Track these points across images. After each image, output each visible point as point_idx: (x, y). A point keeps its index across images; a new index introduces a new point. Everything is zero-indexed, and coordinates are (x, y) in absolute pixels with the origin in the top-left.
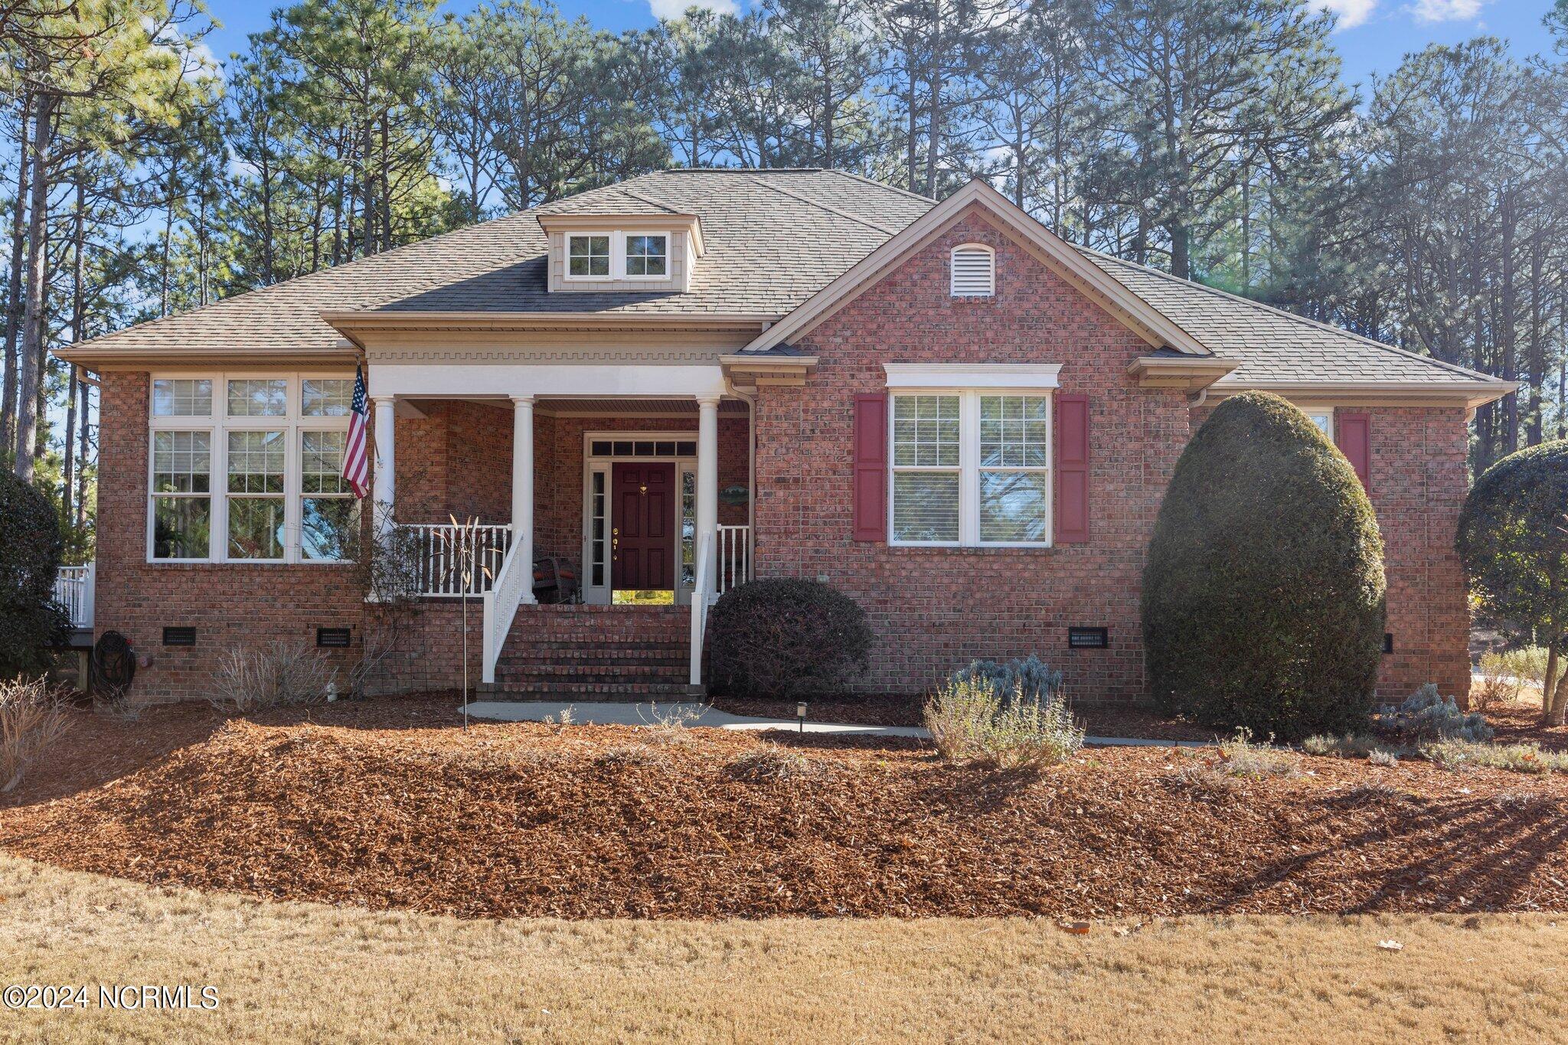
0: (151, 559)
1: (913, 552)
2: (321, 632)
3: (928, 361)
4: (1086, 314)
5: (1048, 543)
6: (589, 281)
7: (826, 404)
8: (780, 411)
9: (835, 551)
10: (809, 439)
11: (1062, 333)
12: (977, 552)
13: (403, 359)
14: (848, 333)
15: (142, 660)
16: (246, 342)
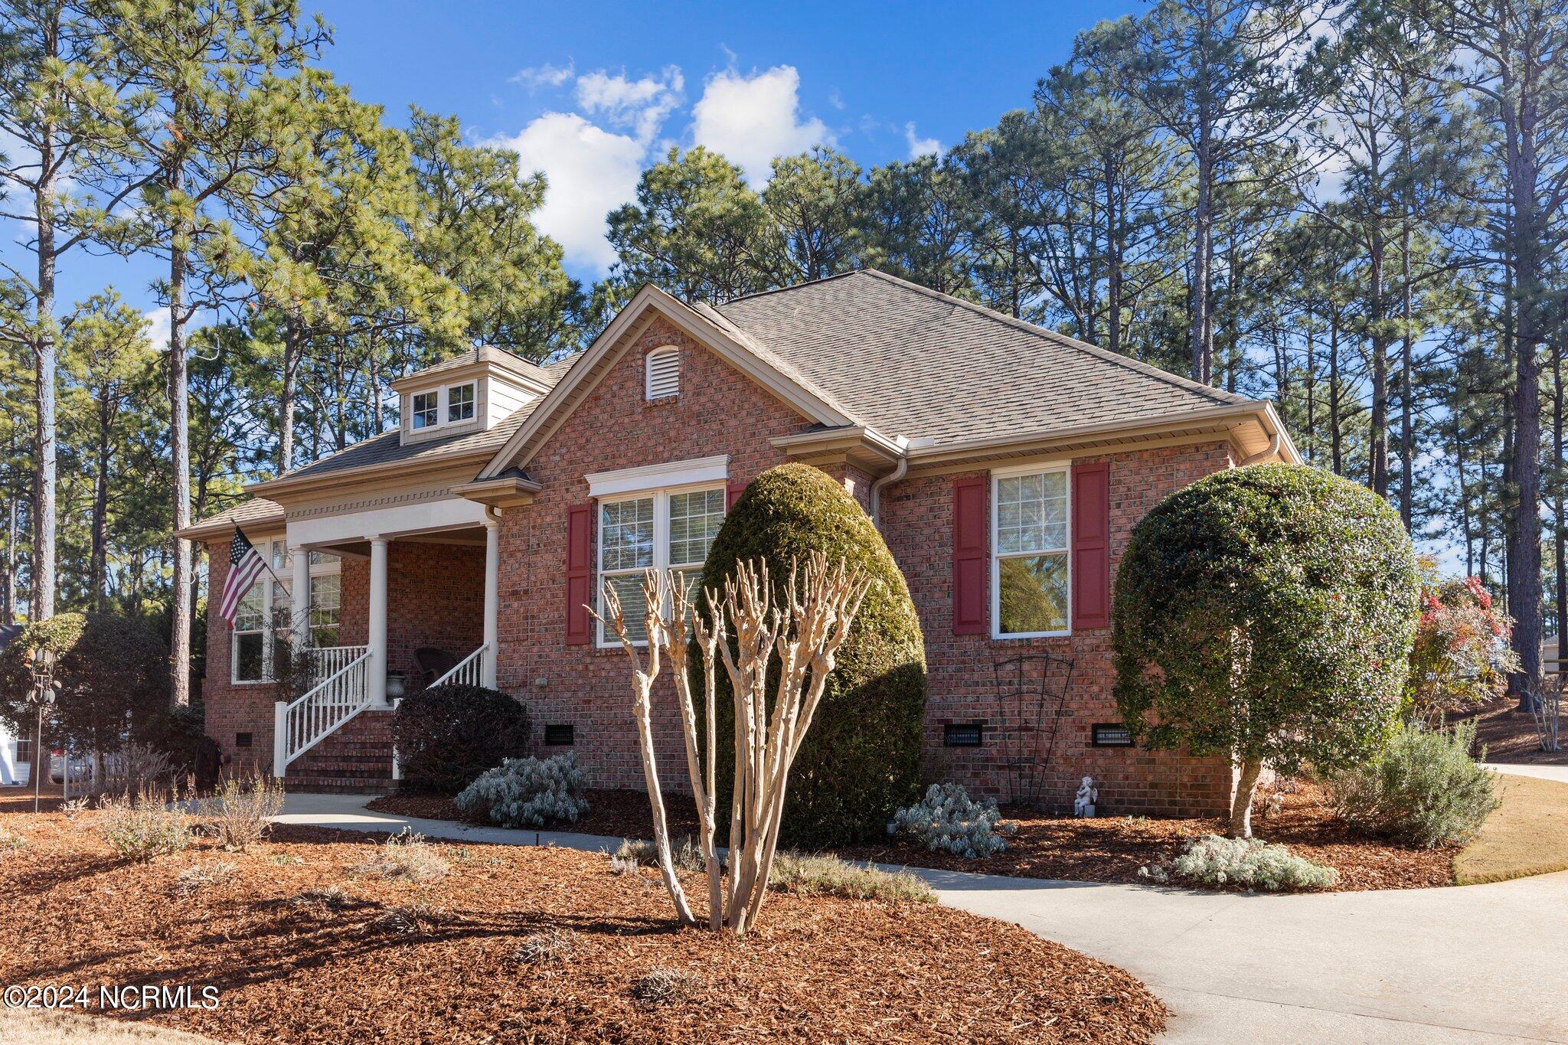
0: (235, 682)
1: (613, 653)
3: (623, 467)
4: (754, 399)
6: (426, 430)
7: (548, 519)
8: (515, 530)
9: (553, 656)
10: (536, 552)
11: (733, 422)
14: (564, 450)
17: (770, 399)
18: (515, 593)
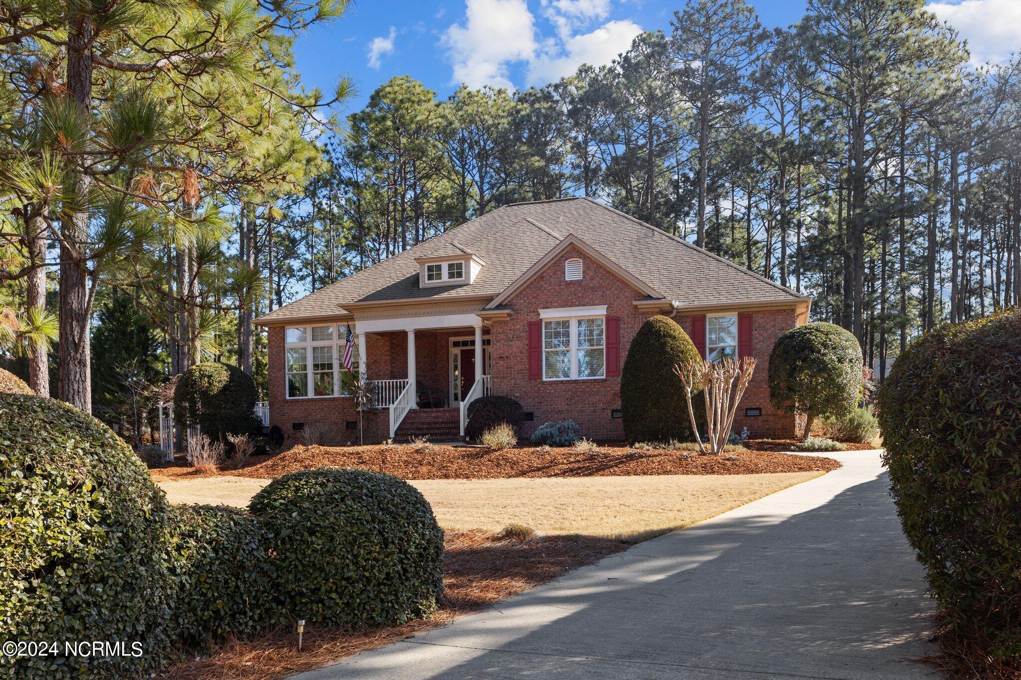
0: (288, 398)
1: (551, 383)
2: (348, 423)
3: (556, 307)
4: (618, 283)
5: (604, 377)
6: (435, 282)
7: (518, 327)
8: (501, 331)
9: (522, 384)
10: (512, 340)
11: (608, 292)
12: (576, 382)
13: (367, 319)
14: (525, 298)
15: (286, 436)
16: (318, 313)
17: (625, 284)
18: (502, 357)
